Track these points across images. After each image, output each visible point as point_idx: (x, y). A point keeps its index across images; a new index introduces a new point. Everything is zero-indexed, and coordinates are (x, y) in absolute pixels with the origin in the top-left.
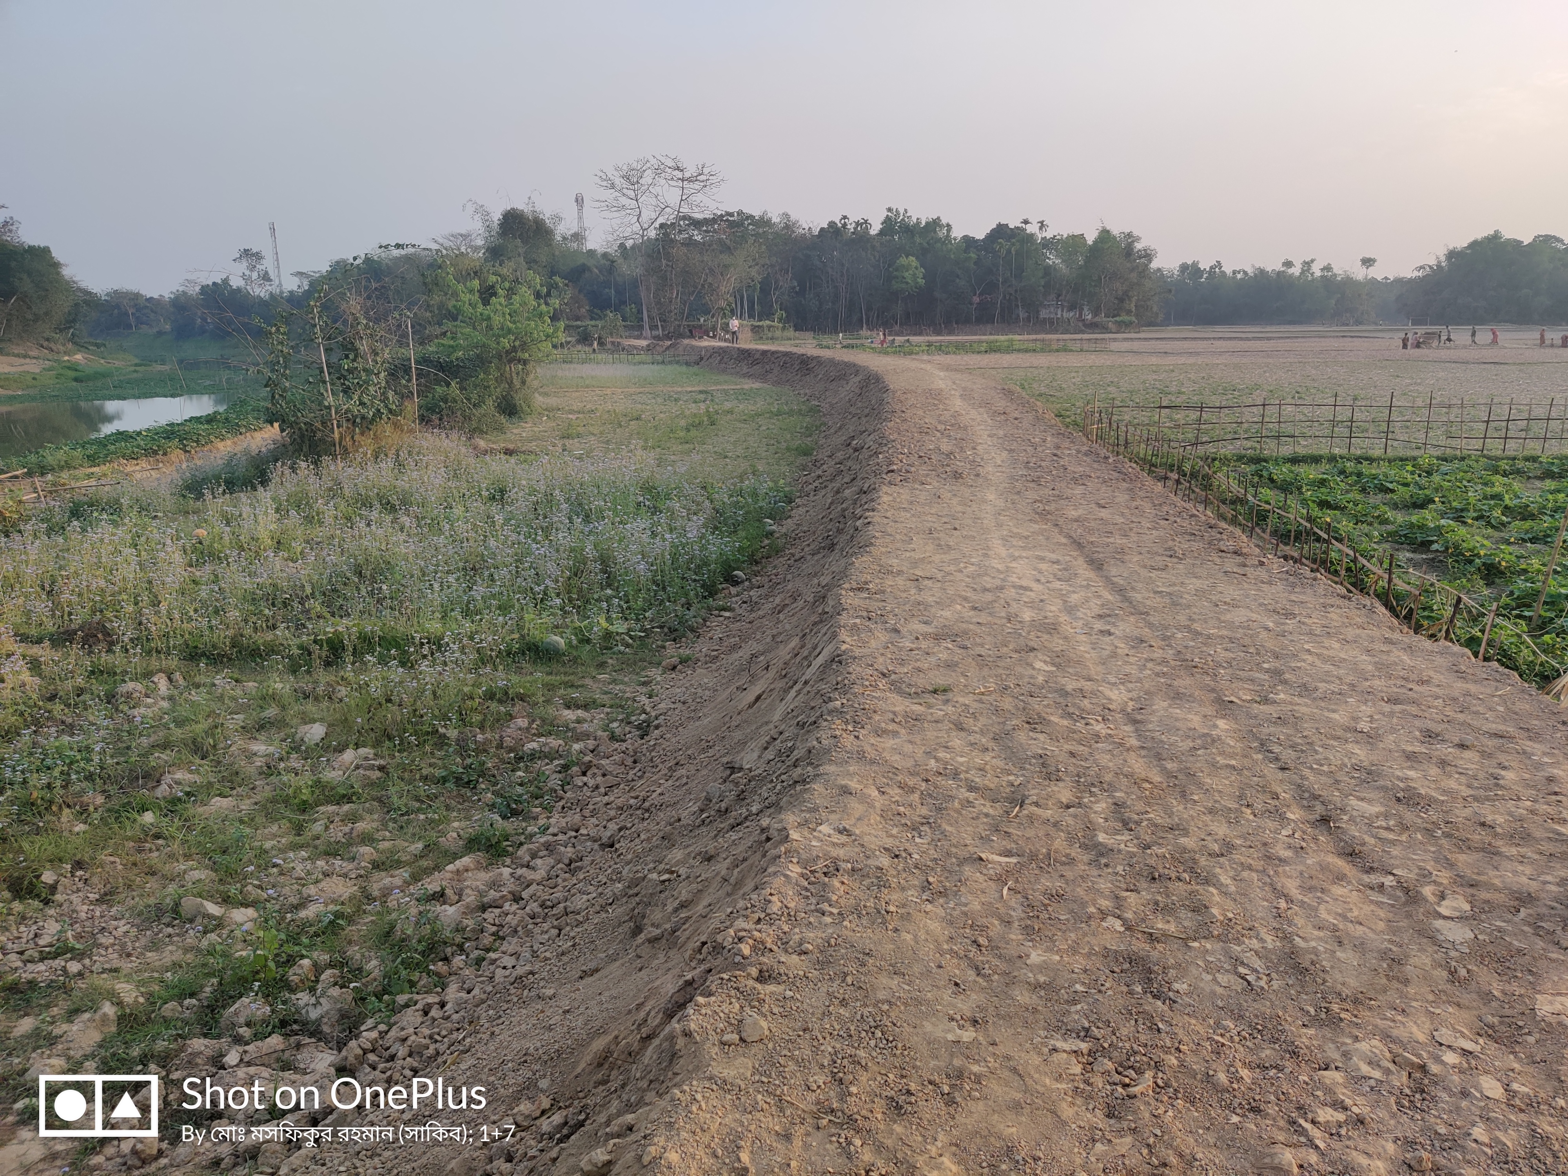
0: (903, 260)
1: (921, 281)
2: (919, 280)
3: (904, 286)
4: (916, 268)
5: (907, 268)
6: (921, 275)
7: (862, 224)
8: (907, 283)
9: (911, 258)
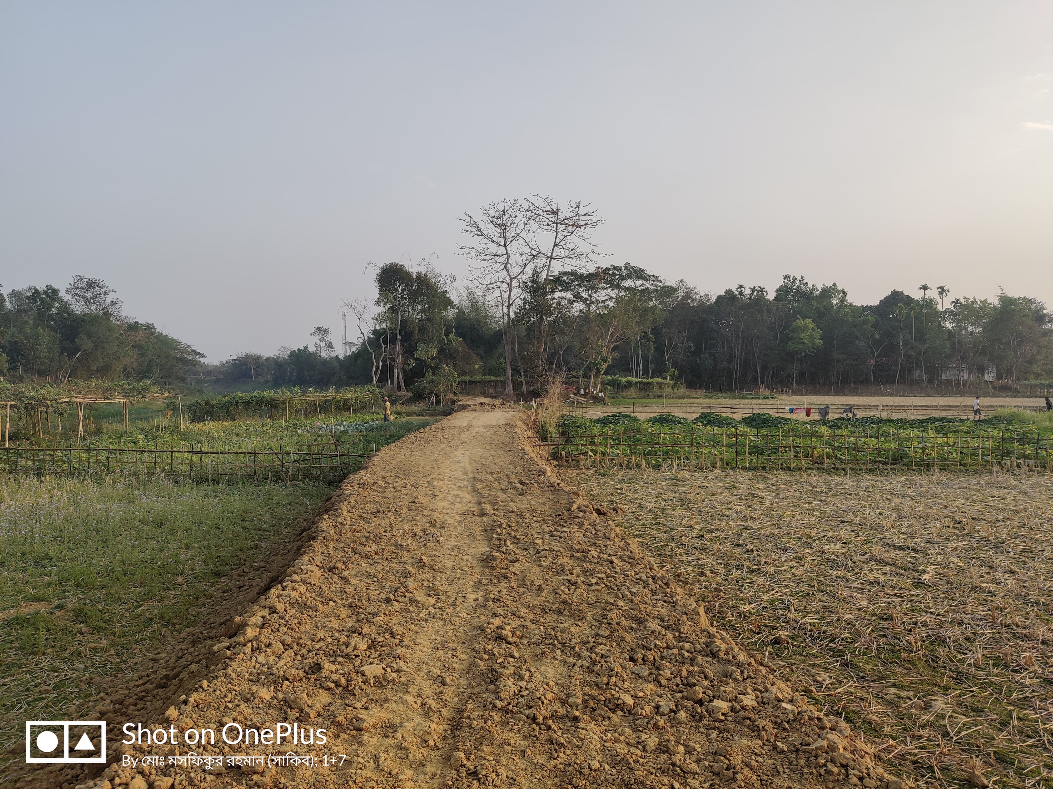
0: (800, 323)
1: (819, 342)
2: (817, 341)
3: (801, 346)
4: (813, 330)
5: (805, 329)
6: (818, 336)
7: (758, 291)
8: (804, 344)
9: (808, 320)
